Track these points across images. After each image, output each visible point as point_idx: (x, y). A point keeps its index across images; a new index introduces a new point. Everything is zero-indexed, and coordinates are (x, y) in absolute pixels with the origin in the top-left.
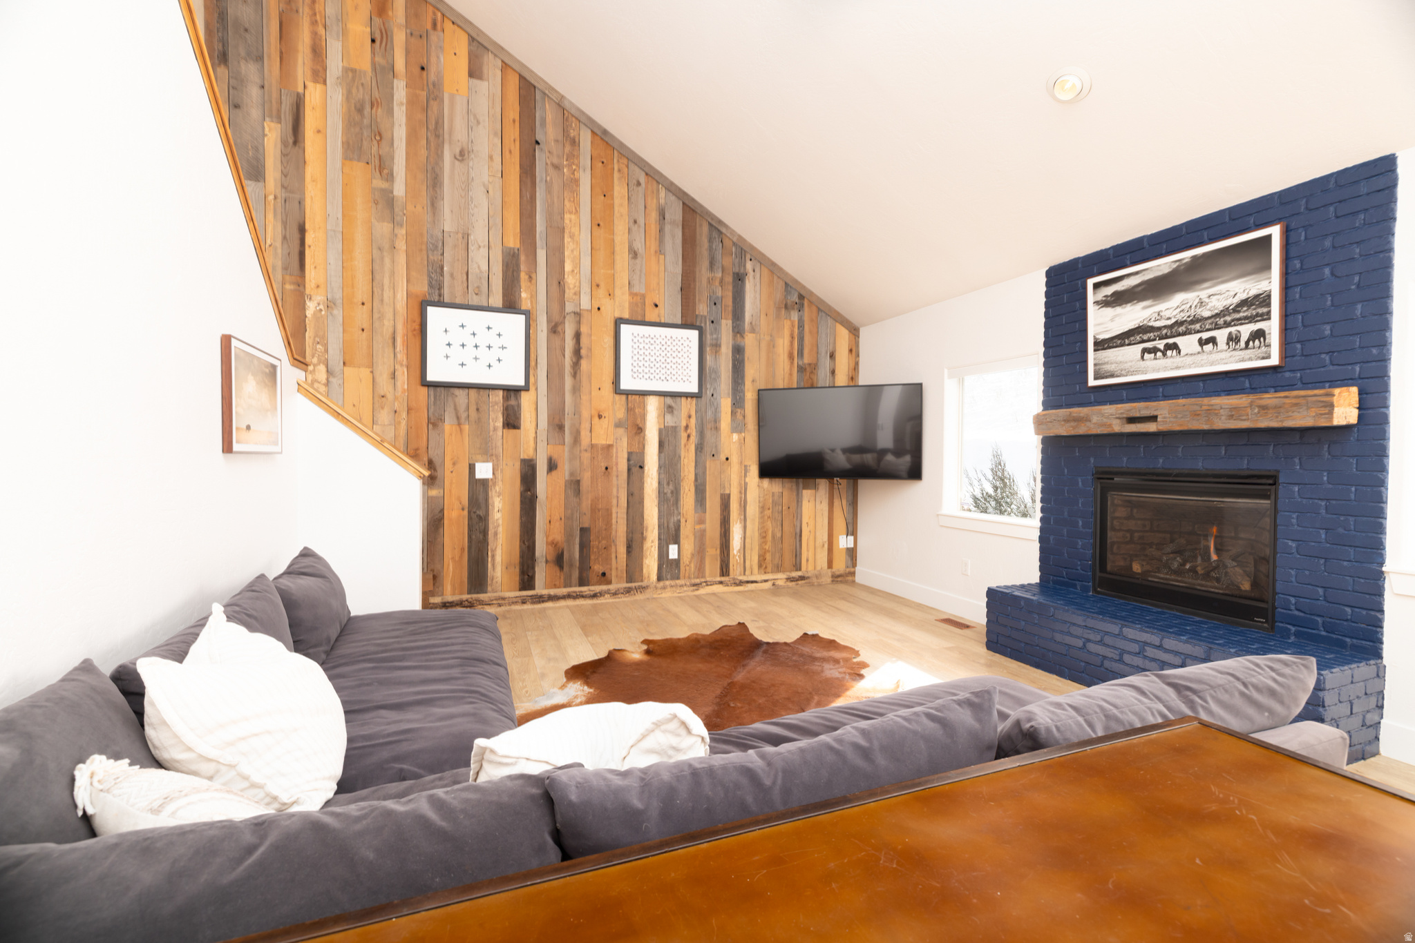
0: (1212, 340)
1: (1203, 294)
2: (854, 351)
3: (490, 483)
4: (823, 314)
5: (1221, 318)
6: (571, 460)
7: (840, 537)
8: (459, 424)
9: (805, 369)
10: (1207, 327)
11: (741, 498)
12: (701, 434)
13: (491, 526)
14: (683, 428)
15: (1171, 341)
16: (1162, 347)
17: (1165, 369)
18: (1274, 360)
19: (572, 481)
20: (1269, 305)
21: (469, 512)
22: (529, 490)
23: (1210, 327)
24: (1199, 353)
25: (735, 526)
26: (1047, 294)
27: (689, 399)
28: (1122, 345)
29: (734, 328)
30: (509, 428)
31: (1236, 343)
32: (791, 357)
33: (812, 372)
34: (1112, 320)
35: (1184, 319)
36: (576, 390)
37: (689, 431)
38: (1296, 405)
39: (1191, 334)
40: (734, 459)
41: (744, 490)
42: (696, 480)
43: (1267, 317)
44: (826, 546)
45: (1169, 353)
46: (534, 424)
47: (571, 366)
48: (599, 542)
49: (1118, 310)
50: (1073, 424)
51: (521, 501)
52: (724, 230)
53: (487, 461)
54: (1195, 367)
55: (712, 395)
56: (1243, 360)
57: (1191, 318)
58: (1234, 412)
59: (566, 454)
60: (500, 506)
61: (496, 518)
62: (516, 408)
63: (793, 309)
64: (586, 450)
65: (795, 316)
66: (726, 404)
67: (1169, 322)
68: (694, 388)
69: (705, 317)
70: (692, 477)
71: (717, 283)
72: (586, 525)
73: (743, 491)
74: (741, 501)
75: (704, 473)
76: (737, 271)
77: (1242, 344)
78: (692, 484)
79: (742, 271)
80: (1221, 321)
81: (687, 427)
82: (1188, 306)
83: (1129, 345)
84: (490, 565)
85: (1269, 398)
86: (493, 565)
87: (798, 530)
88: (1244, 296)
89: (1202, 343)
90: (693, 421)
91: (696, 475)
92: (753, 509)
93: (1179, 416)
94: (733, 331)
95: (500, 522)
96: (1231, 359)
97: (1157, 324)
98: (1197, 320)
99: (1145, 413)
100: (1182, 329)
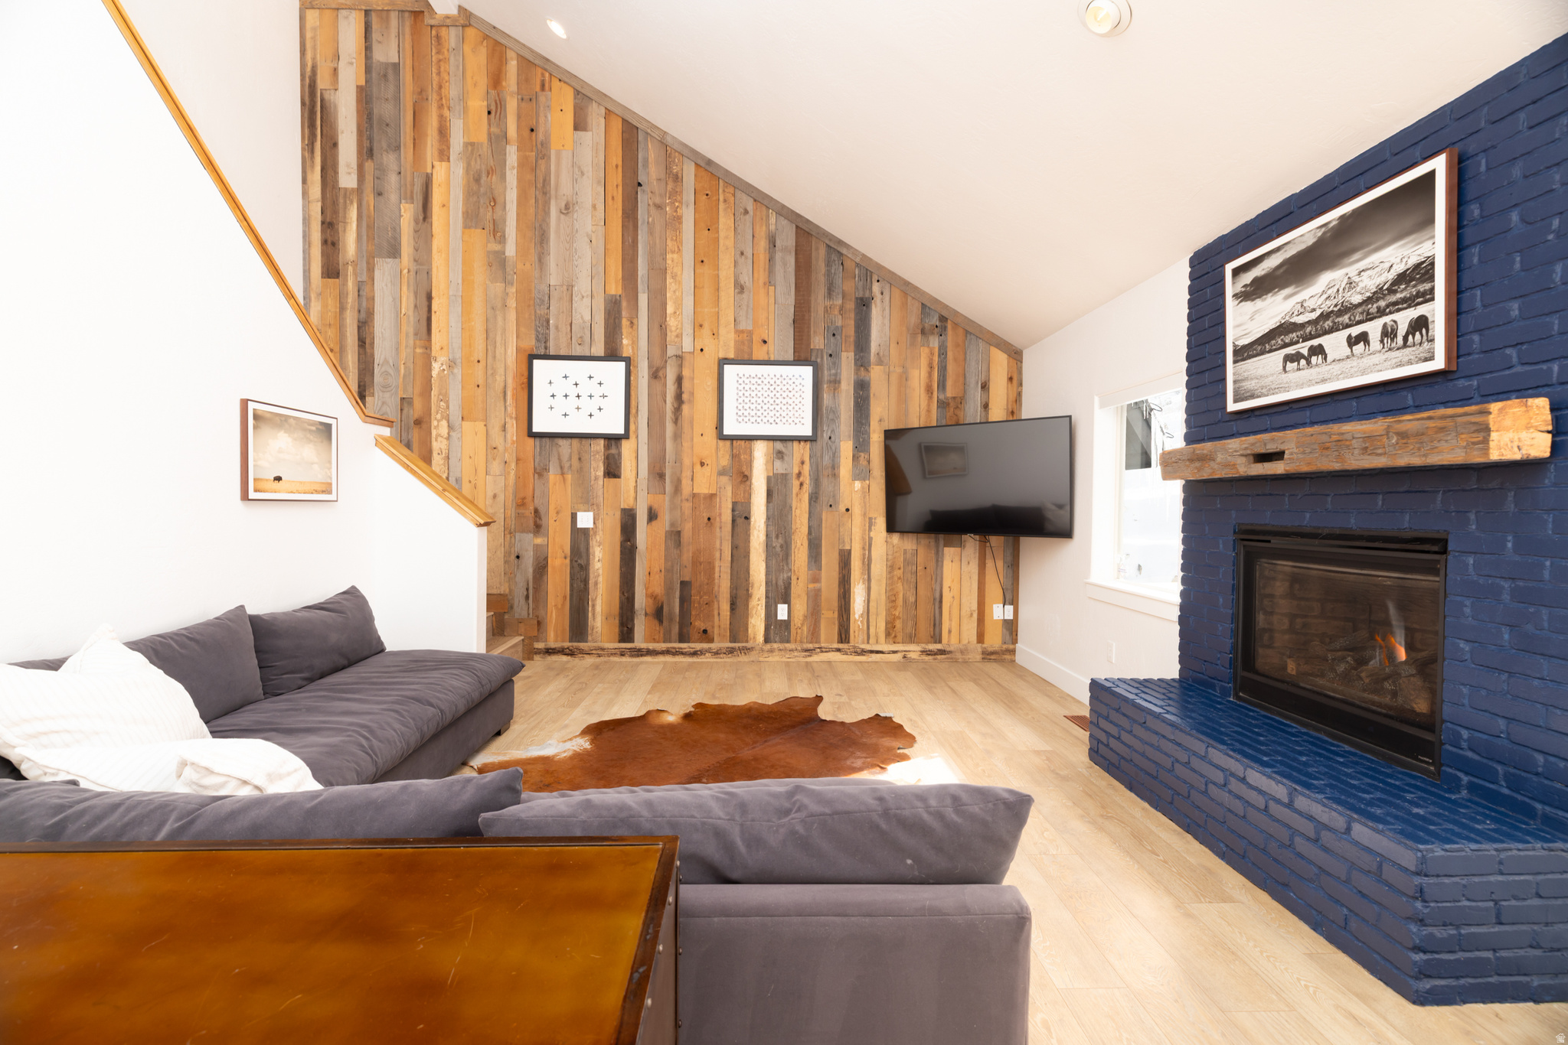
0: (1363, 338)
1: (1352, 271)
2: (1015, 379)
3: (591, 533)
4: (972, 337)
5: (1378, 303)
6: (673, 508)
7: (995, 606)
8: (563, 474)
9: (948, 404)
10: (1357, 318)
11: (864, 555)
12: (816, 482)
13: (591, 576)
14: (794, 476)
15: (1315, 342)
16: (1305, 352)
17: (1311, 383)
18: (1439, 363)
19: (672, 531)
20: (1432, 278)
21: (571, 561)
22: (629, 541)
23: (1361, 318)
24: (1348, 357)
25: (857, 587)
26: (1192, 290)
27: (802, 443)
28: (1262, 353)
29: (856, 360)
30: (609, 477)
31: (1392, 340)
32: (929, 390)
33: (957, 407)
34: (1252, 319)
35: (1331, 309)
36: (677, 436)
37: (801, 479)
38: (1442, 429)
39: (1339, 330)
40: (857, 511)
41: (868, 545)
42: (810, 533)
43: (1428, 296)
44: (975, 615)
45: (1314, 359)
46: (634, 472)
47: (672, 412)
48: (701, 598)
49: (1259, 303)
50: (1198, 464)
51: (621, 551)
52: (844, 251)
53: (588, 511)
54: (1344, 378)
55: (830, 438)
56: (1400, 365)
57: (1338, 307)
58: (1369, 444)
59: (667, 503)
60: (601, 555)
61: (596, 567)
62: (617, 456)
63: (933, 333)
64: (687, 500)
65: (934, 342)
66: (846, 448)
67: (1314, 316)
68: (807, 431)
69: (822, 350)
70: (805, 530)
71: (836, 312)
72: (687, 579)
73: (867, 548)
74: (864, 559)
75: (820, 526)
76: (861, 296)
78: (806, 538)
79: (867, 295)
80: (1373, 309)
81: (799, 475)
82: (1335, 289)
83: (1270, 351)
84: (590, 614)
85: (1409, 422)
86: (594, 614)
87: (937, 595)
88: (1400, 268)
89: (1352, 342)
90: (807, 468)
91: (810, 527)
92: (879, 568)
93: (1308, 450)
94: (855, 364)
95: (601, 572)
96: (1386, 364)
97: (1300, 319)
98: (1346, 309)
99: (1271, 448)
100: (1328, 324)
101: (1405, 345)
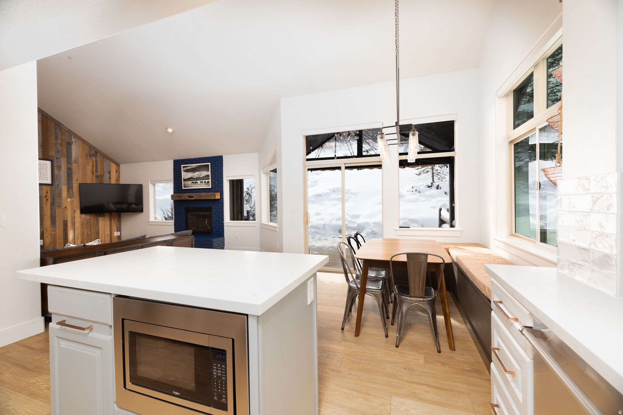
0: (202, 182)
1: (201, 173)
2: (118, 171)
4: (105, 159)
5: (204, 178)
7: (115, 232)
9: (99, 177)
11: (72, 221)
12: (53, 198)
14: (44, 197)
15: (196, 181)
16: (195, 182)
17: (196, 187)
18: (210, 187)
20: (209, 177)
23: (202, 179)
24: (200, 184)
25: (70, 231)
26: (174, 166)
27: (47, 186)
28: (188, 181)
29: (67, 161)
32: (93, 172)
33: (101, 178)
34: (186, 175)
35: (198, 177)
37: (47, 198)
38: (212, 195)
40: (69, 208)
41: (74, 218)
42: (51, 215)
43: (209, 179)
44: (109, 236)
49: (187, 173)
50: (179, 197)
52: (62, 126)
54: (200, 187)
55: (58, 185)
56: (206, 186)
58: (204, 196)
63: (93, 156)
65: (94, 159)
66: (64, 189)
67: (196, 177)
68: (49, 182)
69: (54, 156)
70: (49, 214)
71: (59, 145)
73: (73, 219)
74: (72, 222)
75: (55, 213)
76: (68, 141)
77: (206, 183)
78: (49, 217)
79: (70, 141)
81: (46, 196)
82: (198, 175)
85: (209, 194)
87: (98, 231)
88: (206, 175)
90: (49, 194)
91: (51, 214)
92: (78, 225)
93: (197, 196)
94: (67, 162)
97: (194, 177)
98: (200, 178)
99: (192, 196)
100: (198, 179)
101: (207, 184)
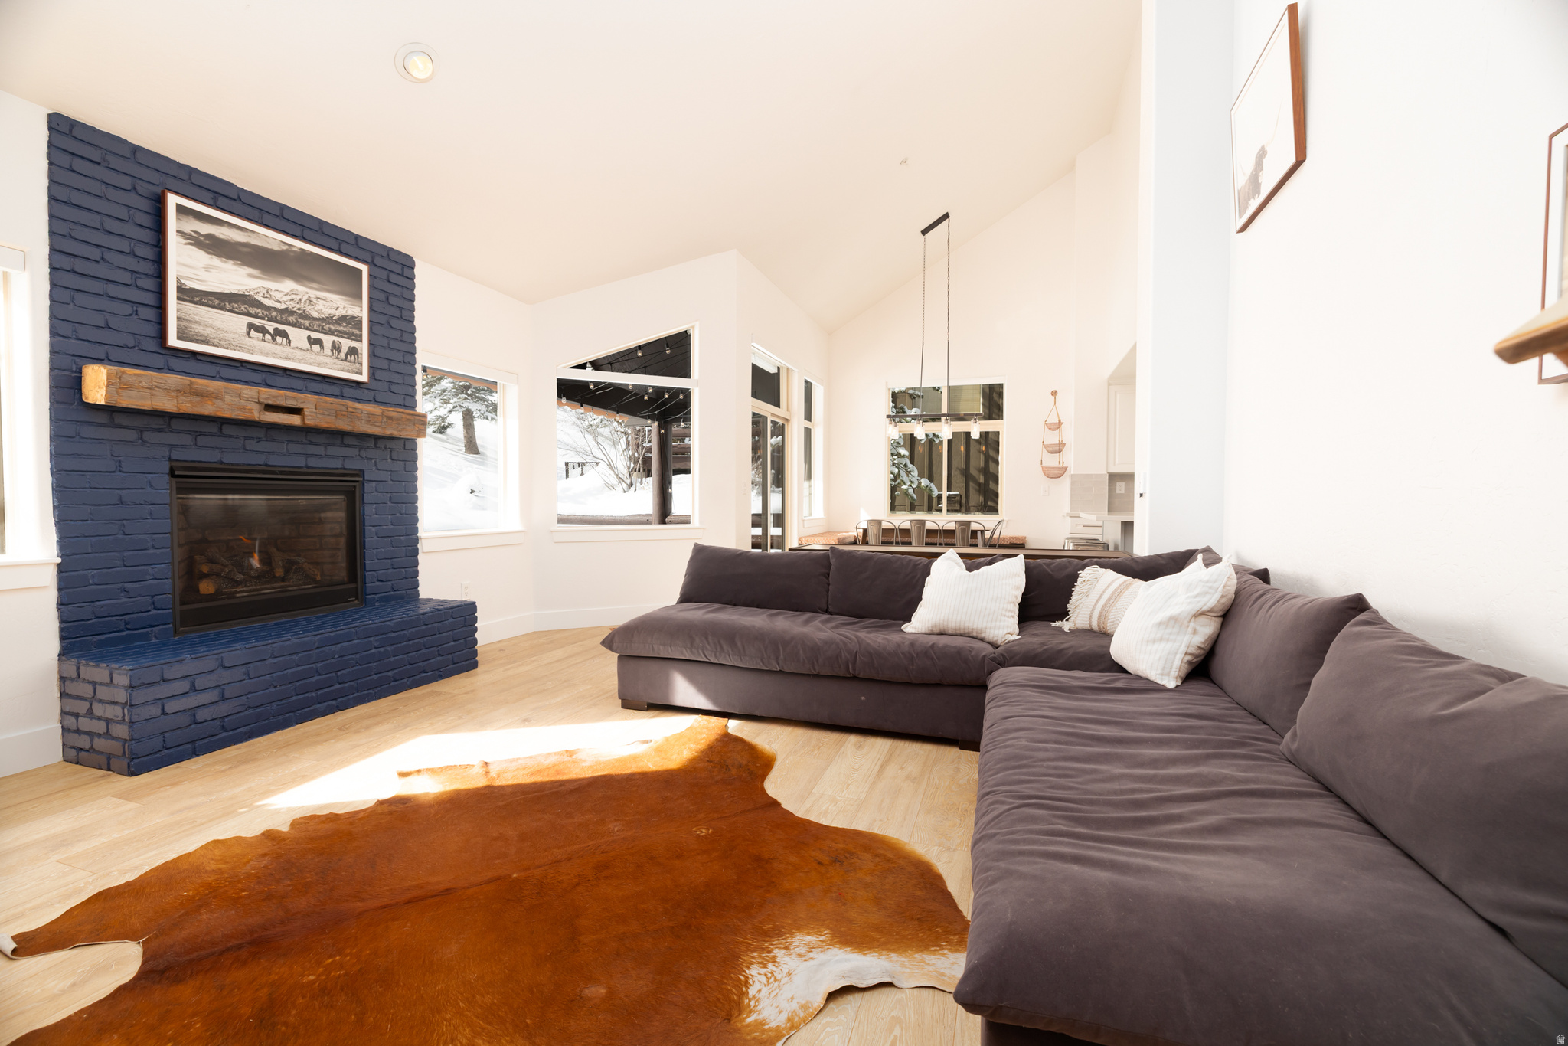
0: (319, 342)
1: (313, 294)
5: (326, 324)
10: (315, 327)
15: (281, 327)
17: (275, 355)
18: (366, 378)
20: (361, 329)
23: (318, 328)
24: (308, 350)
28: (221, 308)
31: (338, 353)
35: (295, 309)
38: (409, 420)
39: (301, 328)
45: (279, 339)
54: (304, 363)
56: (343, 370)
57: (301, 312)
67: (280, 306)
80: (327, 327)
82: (298, 297)
83: (231, 311)
88: (344, 313)
89: (313, 342)
93: (326, 413)
96: (334, 366)
97: (267, 302)
98: (305, 316)
99: (292, 403)
100: (292, 319)
101: (346, 360)
